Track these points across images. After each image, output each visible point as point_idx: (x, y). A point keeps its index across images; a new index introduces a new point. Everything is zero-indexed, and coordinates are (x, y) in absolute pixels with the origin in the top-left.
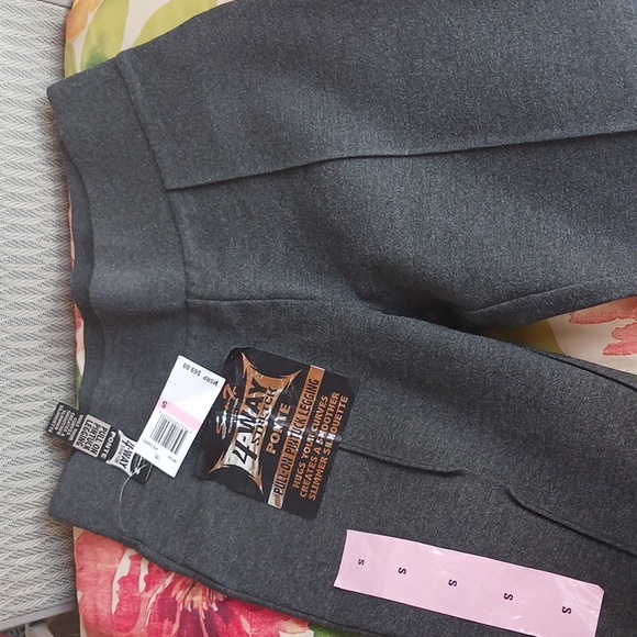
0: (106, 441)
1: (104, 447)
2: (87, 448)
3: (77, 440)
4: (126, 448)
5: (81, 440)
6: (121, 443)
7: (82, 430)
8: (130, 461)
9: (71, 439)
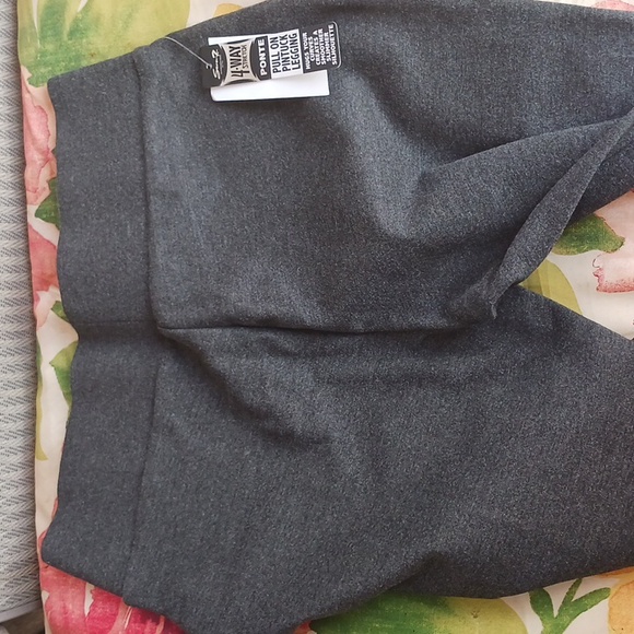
0: (267, 60)
1: (267, 52)
2: (283, 38)
3: (298, 38)
4: (240, 68)
5: (294, 42)
6: (249, 69)
7: (300, 53)
8: (228, 58)
9: (304, 35)
